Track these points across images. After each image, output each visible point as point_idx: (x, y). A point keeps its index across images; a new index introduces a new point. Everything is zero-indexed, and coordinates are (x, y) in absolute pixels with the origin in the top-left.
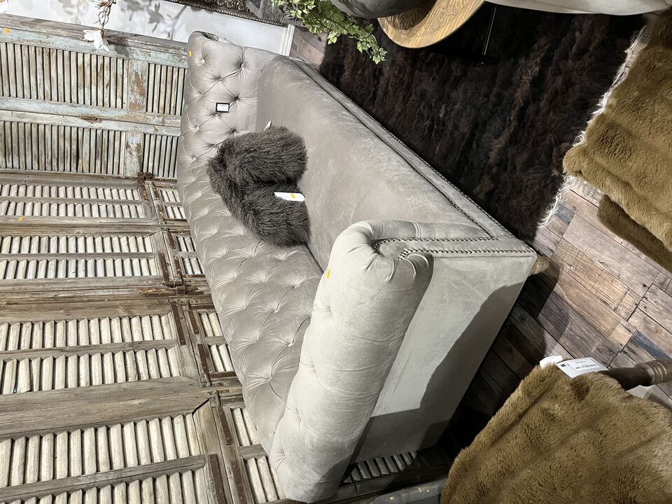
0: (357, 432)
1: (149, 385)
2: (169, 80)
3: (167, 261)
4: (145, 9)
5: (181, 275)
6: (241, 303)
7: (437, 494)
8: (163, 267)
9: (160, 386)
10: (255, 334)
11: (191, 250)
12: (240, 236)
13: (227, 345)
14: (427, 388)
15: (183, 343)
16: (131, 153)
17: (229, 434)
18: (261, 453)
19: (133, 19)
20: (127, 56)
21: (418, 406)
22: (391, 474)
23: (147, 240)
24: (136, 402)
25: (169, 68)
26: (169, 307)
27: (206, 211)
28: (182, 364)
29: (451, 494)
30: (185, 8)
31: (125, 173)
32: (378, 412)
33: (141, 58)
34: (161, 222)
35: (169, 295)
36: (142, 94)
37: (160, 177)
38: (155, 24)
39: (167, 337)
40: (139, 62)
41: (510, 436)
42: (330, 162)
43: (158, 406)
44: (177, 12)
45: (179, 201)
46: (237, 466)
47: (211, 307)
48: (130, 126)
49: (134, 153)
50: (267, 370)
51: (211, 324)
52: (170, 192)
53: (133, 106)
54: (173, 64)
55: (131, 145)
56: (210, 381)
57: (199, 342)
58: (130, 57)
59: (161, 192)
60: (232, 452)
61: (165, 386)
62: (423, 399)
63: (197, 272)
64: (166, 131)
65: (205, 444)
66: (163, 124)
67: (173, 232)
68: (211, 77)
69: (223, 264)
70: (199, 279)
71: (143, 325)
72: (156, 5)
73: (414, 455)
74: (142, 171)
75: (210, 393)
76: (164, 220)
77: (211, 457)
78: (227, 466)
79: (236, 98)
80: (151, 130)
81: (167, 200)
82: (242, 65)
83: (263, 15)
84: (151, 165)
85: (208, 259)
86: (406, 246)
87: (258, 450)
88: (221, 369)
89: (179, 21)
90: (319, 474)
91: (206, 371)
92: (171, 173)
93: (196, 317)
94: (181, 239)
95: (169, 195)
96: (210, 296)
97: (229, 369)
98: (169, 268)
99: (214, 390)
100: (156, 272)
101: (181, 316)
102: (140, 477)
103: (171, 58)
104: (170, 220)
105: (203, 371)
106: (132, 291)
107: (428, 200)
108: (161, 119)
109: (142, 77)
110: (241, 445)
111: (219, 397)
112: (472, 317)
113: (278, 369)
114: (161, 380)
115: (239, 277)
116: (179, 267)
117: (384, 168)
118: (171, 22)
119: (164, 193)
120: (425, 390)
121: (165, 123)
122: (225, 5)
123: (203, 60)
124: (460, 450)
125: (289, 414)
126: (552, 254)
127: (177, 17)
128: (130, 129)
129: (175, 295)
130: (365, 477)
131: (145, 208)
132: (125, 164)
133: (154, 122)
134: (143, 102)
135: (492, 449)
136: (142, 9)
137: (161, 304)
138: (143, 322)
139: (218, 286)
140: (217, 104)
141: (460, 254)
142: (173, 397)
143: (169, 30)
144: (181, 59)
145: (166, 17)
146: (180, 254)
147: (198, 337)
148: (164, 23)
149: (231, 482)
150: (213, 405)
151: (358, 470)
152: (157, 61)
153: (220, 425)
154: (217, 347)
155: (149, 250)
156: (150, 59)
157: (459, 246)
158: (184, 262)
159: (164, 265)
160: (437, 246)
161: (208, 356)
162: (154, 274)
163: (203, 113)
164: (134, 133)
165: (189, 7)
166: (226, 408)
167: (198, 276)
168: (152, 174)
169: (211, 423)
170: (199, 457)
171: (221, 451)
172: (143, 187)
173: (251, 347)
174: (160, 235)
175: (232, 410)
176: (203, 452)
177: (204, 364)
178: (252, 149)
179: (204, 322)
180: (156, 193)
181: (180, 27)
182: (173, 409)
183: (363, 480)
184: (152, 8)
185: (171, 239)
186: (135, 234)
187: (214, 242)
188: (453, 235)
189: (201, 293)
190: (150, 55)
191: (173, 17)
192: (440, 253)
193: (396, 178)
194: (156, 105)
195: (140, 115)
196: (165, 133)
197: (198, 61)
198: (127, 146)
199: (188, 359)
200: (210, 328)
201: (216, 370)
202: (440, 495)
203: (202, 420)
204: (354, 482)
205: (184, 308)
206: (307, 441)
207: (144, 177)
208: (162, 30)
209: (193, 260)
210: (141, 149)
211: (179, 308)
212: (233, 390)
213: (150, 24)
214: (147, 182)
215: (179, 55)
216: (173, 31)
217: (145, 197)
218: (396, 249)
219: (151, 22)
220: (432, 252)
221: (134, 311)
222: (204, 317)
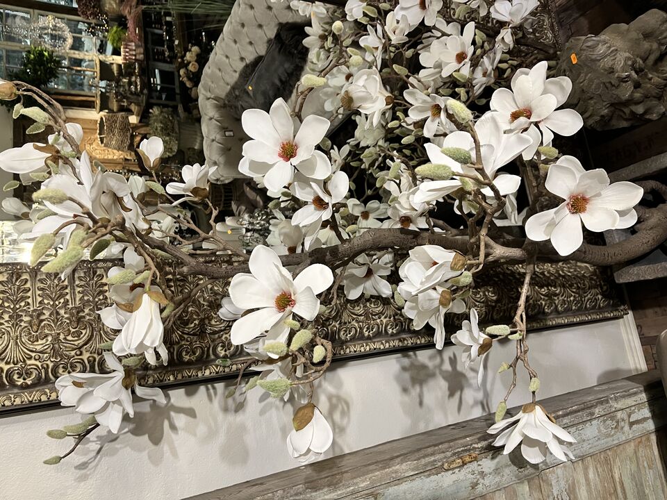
4: (437, 372)
38: (457, 395)
72: (450, 358)
136: (433, 375)
143: (480, 396)
145: (469, 374)
148: (470, 385)
181: (493, 384)
184: (447, 366)
208: (471, 402)
213: (452, 400)
216: (487, 395)
219: (451, 395)
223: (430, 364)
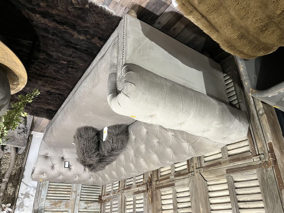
0: (213, 101)
1: (193, 202)
2: (55, 189)
3: (137, 191)
4: (23, 200)
5: (143, 184)
6: (155, 157)
7: (243, 61)
8: (140, 193)
9: (193, 197)
10: (169, 151)
11: (132, 179)
12: (124, 157)
13: (175, 163)
14: (193, 68)
15: (174, 185)
16: (89, 207)
17: (216, 163)
18: (225, 148)
19: (28, 206)
20: (43, 209)
21: (201, 72)
22: (234, 86)
23: (128, 200)
24: (201, 209)
25: (49, 190)
26: (158, 191)
27: (114, 173)
28: (183, 185)
29: (244, 54)
30: (22, 182)
31: (98, 209)
32: (204, 92)
33: (44, 203)
34: (120, 193)
35: (152, 191)
36: (61, 202)
37: (100, 192)
38: (30, 196)
39: (171, 192)
40: (46, 203)
41: (213, 22)
42: (87, 115)
43: (203, 199)
44: (25, 186)
45: (111, 184)
46: (231, 160)
47: (157, 171)
48: (76, 207)
49: (89, 205)
50: (185, 145)
51: (166, 170)
52: (108, 188)
53: (67, 206)
54: (47, 188)
55: (85, 207)
56: (191, 172)
57: (174, 177)
58: (43, 208)
59: (107, 192)
60: (224, 162)
61: (194, 194)
62: (198, 70)
63: (142, 176)
64: (79, 190)
65: (221, 176)
66: (76, 192)
67: (124, 188)
68: (52, 170)
69: (137, 165)
70: (145, 176)
71: (165, 204)
72: (21, 195)
73: (225, 75)
74: (97, 201)
75: (197, 172)
76: (119, 191)
77: (227, 173)
78: (231, 165)
79: (63, 158)
80: (78, 198)
81: (111, 190)
82: (47, 156)
83: (24, 146)
84: (95, 197)
85: (135, 172)
86: (120, 77)
87: (224, 150)
88: (186, 167)
89: (29, 184)
90: (234, 120)
91: (187, 174)
92: (99, 187)
93: (162, 178)
94: (127, 184)
95: (109, 189)
96: (153, 171)
97: (186, 163)
98: (140, 190)
99: (196, 170)
100: (141, 196)
101: (161, 185)
102: (238, 209)
103: (44, 189)
104: (119, 188)
105: (187, 175)
106: (150, 208)
107: (101, 68)
108: (73, 193)
109: (53, 202)
110: (221, 158)
111: (199, 168)
112: (157, 45)
113: (185, 140)
114: (191, 196)
115: (142, 158)
116: (140, 185)
117: (87, 89)
118: (29, 188)
119: (107, 191)
120: (193, 69)
121: (75, 191)
122: (21, 163)
123: (44, 174)
124: (221, 48)
125: (205, 135)
126: (127, 8)
127: (27, 185)
128: (78, 207)
129: (152, 188)
130: (236, 98)
131: (114, 200)
132: (94, 209)
133: (74, 196)
134: (65, 201)
135: (220, 31)
136: (23, 202)
137: (156, 195)
138: (164, 204)
139: (147, 168)
140: (65, 167)
141: (124, 51)
142: (199, 191)
143: (33, 189)
144: (45, 184)
145: (27, 190)
146: (134, 184)
147: (171, 177)
148: (29, 191)
149: (239, 163)
150: (202, 171)
151: (232, 101)
152: (45, 195)
153: (212, 168)
154: (176, 168)
155: (132, 199)
156: (45, 199)
157: (120, 51)
158: (138, 183)
159: (138, 192)
160: (120, 62)
161: (180, 173)
162: (142, 197)
163: (69, 174)
164: (79, 205)
165: (22, 180)
166: (204, 165)
167: (144, 176)
168: (99, 196)
169: (211, 172)
170: (227, 179)
171: (224, 168)
172: (104, 201)
173: (174, 153)
174: (125, 193)
175: (205, 162)
176: (225, 177)
177: (183, 175)
178: (82, 152)
179: (164, 174)
180: (108, 195)
181: (31, 184)
182: (205, 191)
183: (237, 99)
184: (23, 197)
185: (127, 189)
186: (125, 205)
187: (127, 169)
188: (116, 55)
189: (151, 175)
190: (43, 199)
191: (27, 187)
192: (124, 60)
193: (92, 83)
194: (66, 195)
195: (71, 203)
196: (80, 190)
197: (44, 177)
198: (86, 208)
199: (181, 182)
200: (167, 171)
201: (186, 169)
202: (244, 60)
203: (209, 177)
204: (238, 103)
205: (158, 184)
206: (218, 126)
207: (100, 200)
208: (33, 192)
209: (137, 178)
210: (87, 202)
211: (158, 186)
212: (195, 161)
213: (30, 198)
214: (102, 199)
215: (43, 185)
216: (33, 187)
217: (109, 200)
218: (120, 82)
219: (29, 197)
220: (122, 64)
221: (159, 208)
222: (162, 174)
223: (20, 201)
